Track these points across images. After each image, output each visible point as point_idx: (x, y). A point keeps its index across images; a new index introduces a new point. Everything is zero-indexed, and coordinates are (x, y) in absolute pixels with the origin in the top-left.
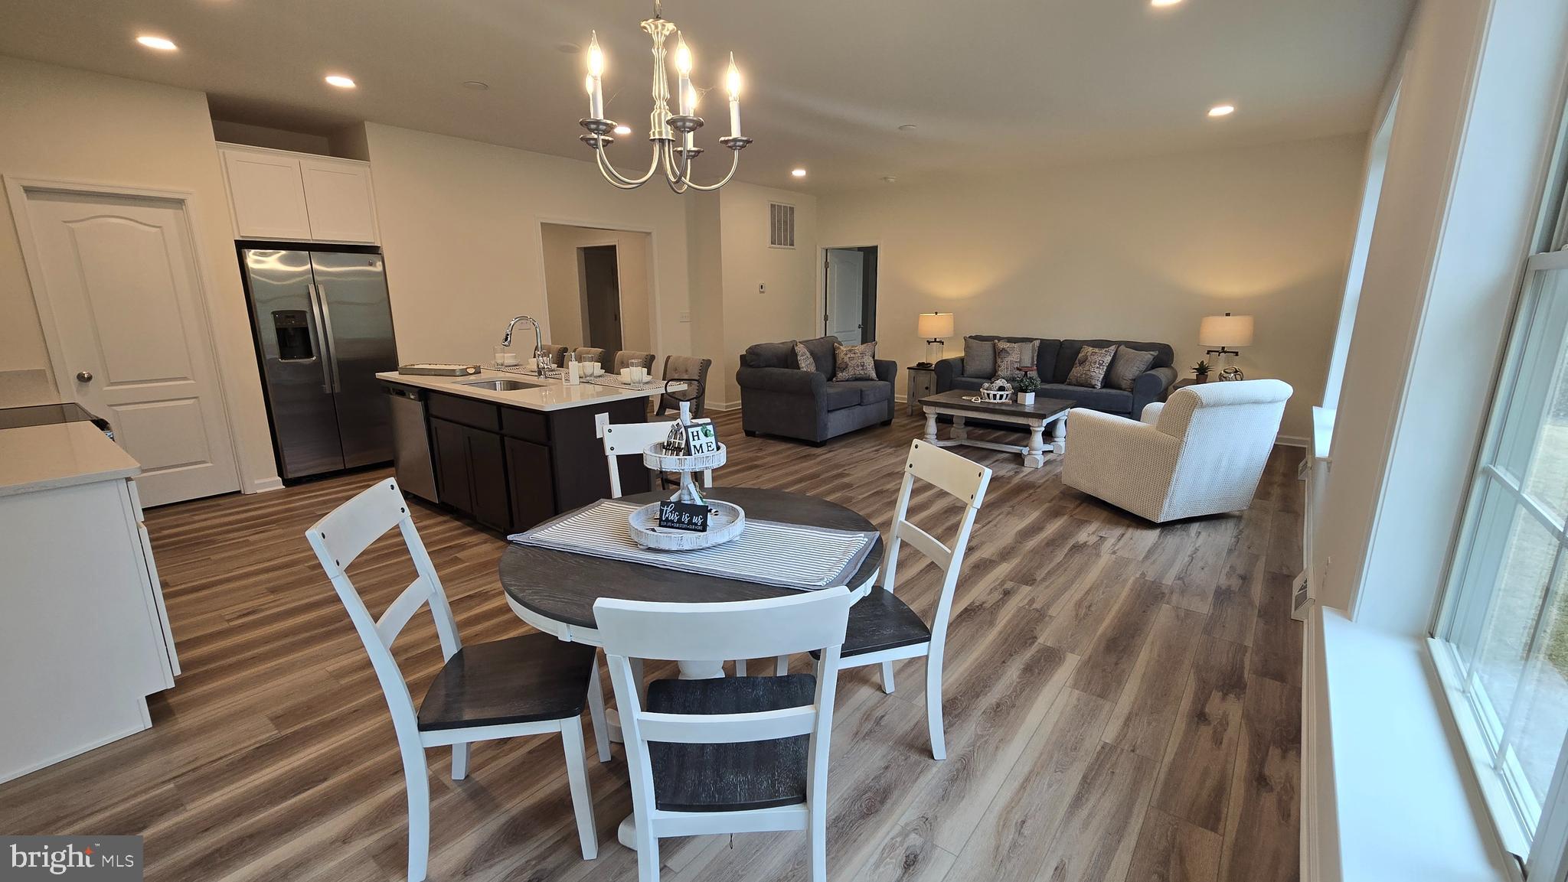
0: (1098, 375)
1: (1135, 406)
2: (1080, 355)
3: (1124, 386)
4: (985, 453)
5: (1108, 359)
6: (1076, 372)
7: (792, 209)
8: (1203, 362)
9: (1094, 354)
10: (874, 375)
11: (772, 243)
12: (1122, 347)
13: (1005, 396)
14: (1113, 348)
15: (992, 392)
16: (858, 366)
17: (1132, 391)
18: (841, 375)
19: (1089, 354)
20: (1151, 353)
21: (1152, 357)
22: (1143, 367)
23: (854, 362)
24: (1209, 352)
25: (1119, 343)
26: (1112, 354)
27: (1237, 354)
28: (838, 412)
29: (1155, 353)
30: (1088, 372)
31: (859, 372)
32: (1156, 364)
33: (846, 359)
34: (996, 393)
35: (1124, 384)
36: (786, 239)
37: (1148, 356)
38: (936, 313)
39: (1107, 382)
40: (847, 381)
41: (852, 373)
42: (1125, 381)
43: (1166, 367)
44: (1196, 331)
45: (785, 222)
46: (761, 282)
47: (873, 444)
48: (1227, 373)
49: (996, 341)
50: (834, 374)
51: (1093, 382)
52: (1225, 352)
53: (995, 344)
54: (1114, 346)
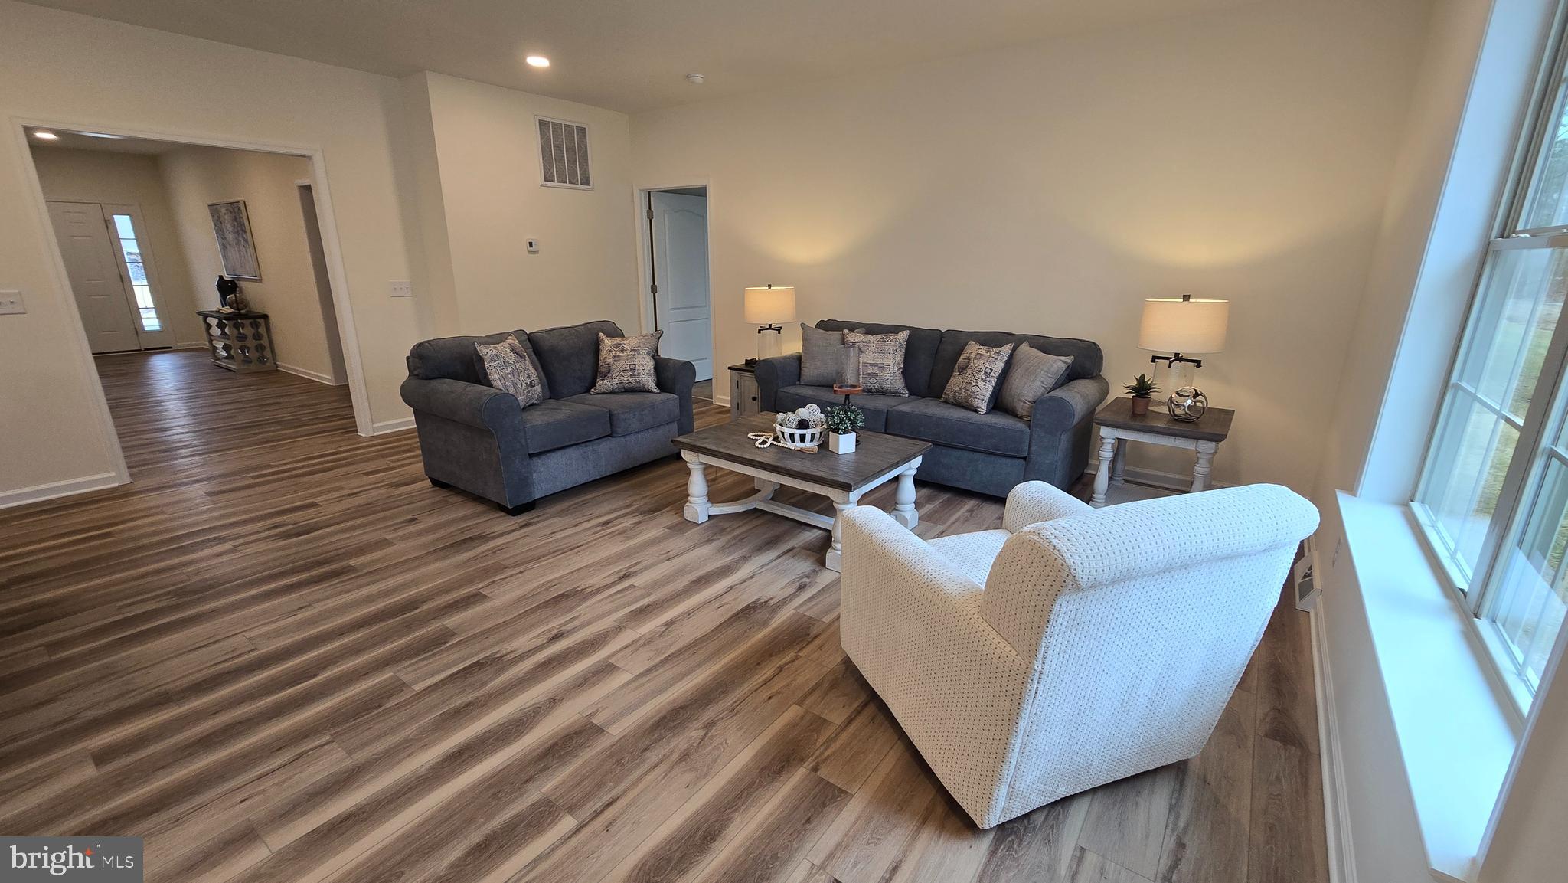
0: (983, 392)
1: (1033, 448)
2: (962, 357)
3: (1020, 411)
4: (786, 525)
5: (999, 366)
6: (955, 383)
7: (582, 131)
8: (1143, 377)
9: (979, 356)
10: (651, 384)
11: (546, 179)
12: (1024, 347)
13: (808, 437)
14: (1006, 350)
15: (786, 430)
16: (625, 370)
17: (1028, 423)
18: (602, 384)
19: (973, 356)
20: (1064, 358)
21: (1064, 366)
22: (1050, 382)
23: (619, 364)
24: (1154, 359)
25: (1017, 340)
26: (1005, 359)
27: (1198, 363)
28: (559, 453)
29: (1069, 360)
30: (969, 387)
31: (627, 379)
32: (1072, 375)
33: (610, 360)
34: (792, 431)
35: (1022, 408)
36: (573, 173)
37: (1059, 364)
38: (770, 286)
39: (999, 403)
40: (611, 392)
41: (616, 381)
42: (1022, 404)
43: (1091, 378)
44: (1133, 322)
45: (571, 150)
46: (530, 237)
47: (616, 505)
48: (1181, 396)
49: (846, 331)
50: (593, 384)
51: (976, 403)
52: (1181, 360)
53: (844, 335)
54: (1008, 346)
